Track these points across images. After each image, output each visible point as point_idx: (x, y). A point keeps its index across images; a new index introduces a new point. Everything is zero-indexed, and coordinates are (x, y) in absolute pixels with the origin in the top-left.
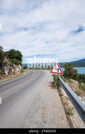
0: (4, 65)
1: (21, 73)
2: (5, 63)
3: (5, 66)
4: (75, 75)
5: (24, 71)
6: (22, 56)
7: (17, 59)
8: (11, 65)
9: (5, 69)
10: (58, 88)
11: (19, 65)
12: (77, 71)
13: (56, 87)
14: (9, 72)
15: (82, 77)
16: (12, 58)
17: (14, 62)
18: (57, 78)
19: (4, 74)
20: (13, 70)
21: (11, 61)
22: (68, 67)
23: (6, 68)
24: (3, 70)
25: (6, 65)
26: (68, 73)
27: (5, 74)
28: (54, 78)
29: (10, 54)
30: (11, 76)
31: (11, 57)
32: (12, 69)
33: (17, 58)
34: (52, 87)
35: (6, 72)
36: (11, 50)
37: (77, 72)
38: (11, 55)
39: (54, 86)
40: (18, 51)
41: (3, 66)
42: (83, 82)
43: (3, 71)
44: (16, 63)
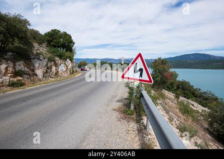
0: (34, 58)
1: (70, 74)
2: (38, 54)
3: (36, 60)
4: (172, 84)
5: (76, 71)
6: (74, 44)
7: (63, 49)
8: (50, 60)
9: (37, 65)
10: (138, 121)
11: (68, 60)
12: (176, 75)
13: (134, 116)
14: (47, 72)
15: (181, 87)
16: (55, 46)
17: (58, 53)
18: (137, 93)
19: (35, 77)
20: (54, 69)
21: (51, 51)
22: (161, 67)
23: (39, 64)
24: (32, 68)
25: (39, 59)
26: (159, 79)
27: (36, 75)
28: (131, 94)
29: (49, 38)
30: (49, 81)
31: (52, 44)
32: (51, 66)
33: (63, 46)
34: (123, 115)
35: (39, 72)
36: (51, 30)
37: (176, 77)
38: (51, 41)
39: (129, 112)
40: (65, 33)
41: (33, 61)
42: (183, 95)
43: (33, 70)
44: (61, 57)
